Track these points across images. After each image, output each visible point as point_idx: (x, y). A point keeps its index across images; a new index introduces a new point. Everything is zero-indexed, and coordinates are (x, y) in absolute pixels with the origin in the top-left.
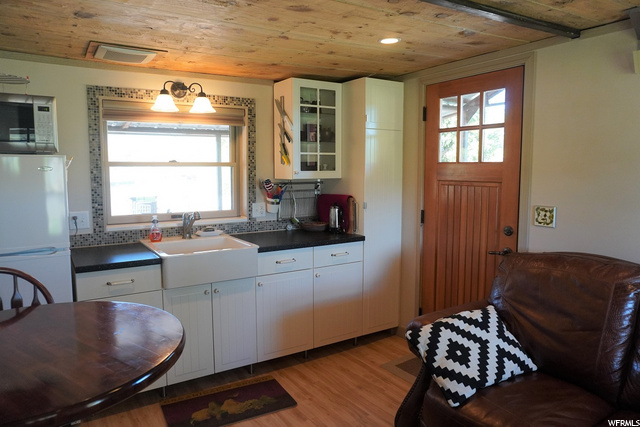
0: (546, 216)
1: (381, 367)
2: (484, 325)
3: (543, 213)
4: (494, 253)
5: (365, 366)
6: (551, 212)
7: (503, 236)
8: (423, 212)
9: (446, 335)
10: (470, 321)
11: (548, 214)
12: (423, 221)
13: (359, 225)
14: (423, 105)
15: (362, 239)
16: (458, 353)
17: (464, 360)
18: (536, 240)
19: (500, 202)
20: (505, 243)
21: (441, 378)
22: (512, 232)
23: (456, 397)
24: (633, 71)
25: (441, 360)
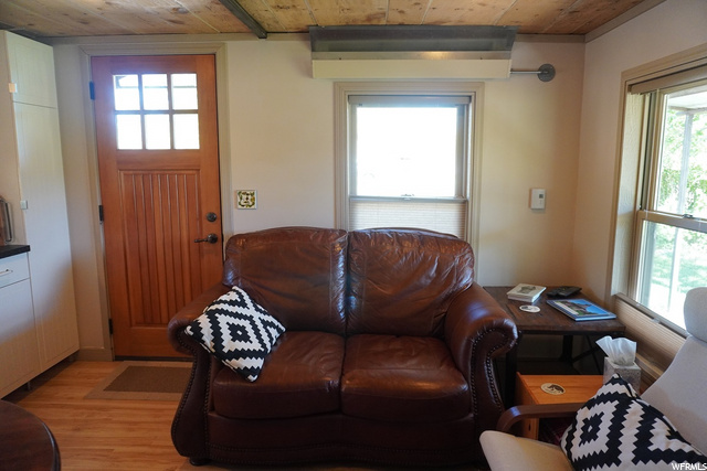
0: (248, 199)
1: (85, 398)
2: (243, 304)
3: (244, 197)
4: (199, 242)
5: (62, 406)
6: (252, 195)
7: (206, 223)
8: (101, 208)
9: (223, 320)
10: (232, 303)
11: (250, 197)
12: (102, 218)
13: (17, 232)
14: (89, 80)
15: (26, 249)
16: (238, 333)
17: (246, 338)
18: (239, 222)
19: (199, 189)
20: (209, 230)
21: (234, 360)
22: (216, 218)
23: (253, 371)
24: (311, 76)
25: (229, 344)
